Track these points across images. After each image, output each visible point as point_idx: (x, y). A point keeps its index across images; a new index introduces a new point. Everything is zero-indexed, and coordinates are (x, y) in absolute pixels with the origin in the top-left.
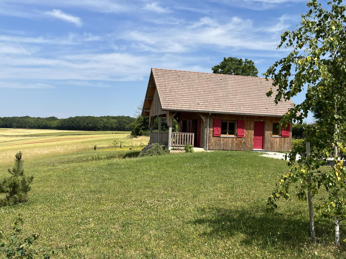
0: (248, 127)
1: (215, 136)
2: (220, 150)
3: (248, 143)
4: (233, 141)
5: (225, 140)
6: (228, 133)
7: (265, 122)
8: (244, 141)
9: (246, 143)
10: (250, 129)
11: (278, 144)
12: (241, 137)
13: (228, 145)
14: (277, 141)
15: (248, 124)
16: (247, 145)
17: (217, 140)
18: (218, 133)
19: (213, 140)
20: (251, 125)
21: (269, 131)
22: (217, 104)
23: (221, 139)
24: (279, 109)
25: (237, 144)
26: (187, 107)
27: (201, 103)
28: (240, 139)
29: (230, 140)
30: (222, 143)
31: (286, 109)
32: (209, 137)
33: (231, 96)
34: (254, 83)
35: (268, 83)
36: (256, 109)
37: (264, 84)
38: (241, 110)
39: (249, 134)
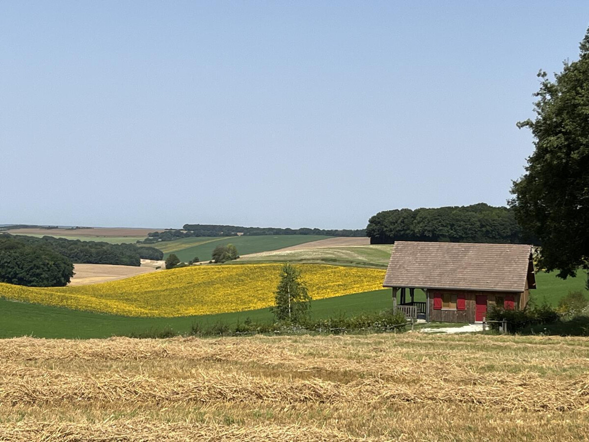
1: (436, 309)
4: (454, 314)
5: (446, 312)
8: (465, 314)
12: (462, 310)
13: (449, 318)
15: (469, 297)
16: (469, 317)
17: (438, 312)
18: (439, 307)
20: (472, 299)
22: (438, 280)
23: (442, 312)
24: (502, 282)
25: (458, 317)
26: (407, 283)
27: (423, 279)
28: (461, 312)
29: (451, 313)
30: (443, 315)
31: (509, 283)
32: (431, 310)
33: (459, 270)
34: (498, 253)
35: (517, 251)
36: (475, 283)
37: (509, 253)
38: (458, 285)
39: (470, 308)
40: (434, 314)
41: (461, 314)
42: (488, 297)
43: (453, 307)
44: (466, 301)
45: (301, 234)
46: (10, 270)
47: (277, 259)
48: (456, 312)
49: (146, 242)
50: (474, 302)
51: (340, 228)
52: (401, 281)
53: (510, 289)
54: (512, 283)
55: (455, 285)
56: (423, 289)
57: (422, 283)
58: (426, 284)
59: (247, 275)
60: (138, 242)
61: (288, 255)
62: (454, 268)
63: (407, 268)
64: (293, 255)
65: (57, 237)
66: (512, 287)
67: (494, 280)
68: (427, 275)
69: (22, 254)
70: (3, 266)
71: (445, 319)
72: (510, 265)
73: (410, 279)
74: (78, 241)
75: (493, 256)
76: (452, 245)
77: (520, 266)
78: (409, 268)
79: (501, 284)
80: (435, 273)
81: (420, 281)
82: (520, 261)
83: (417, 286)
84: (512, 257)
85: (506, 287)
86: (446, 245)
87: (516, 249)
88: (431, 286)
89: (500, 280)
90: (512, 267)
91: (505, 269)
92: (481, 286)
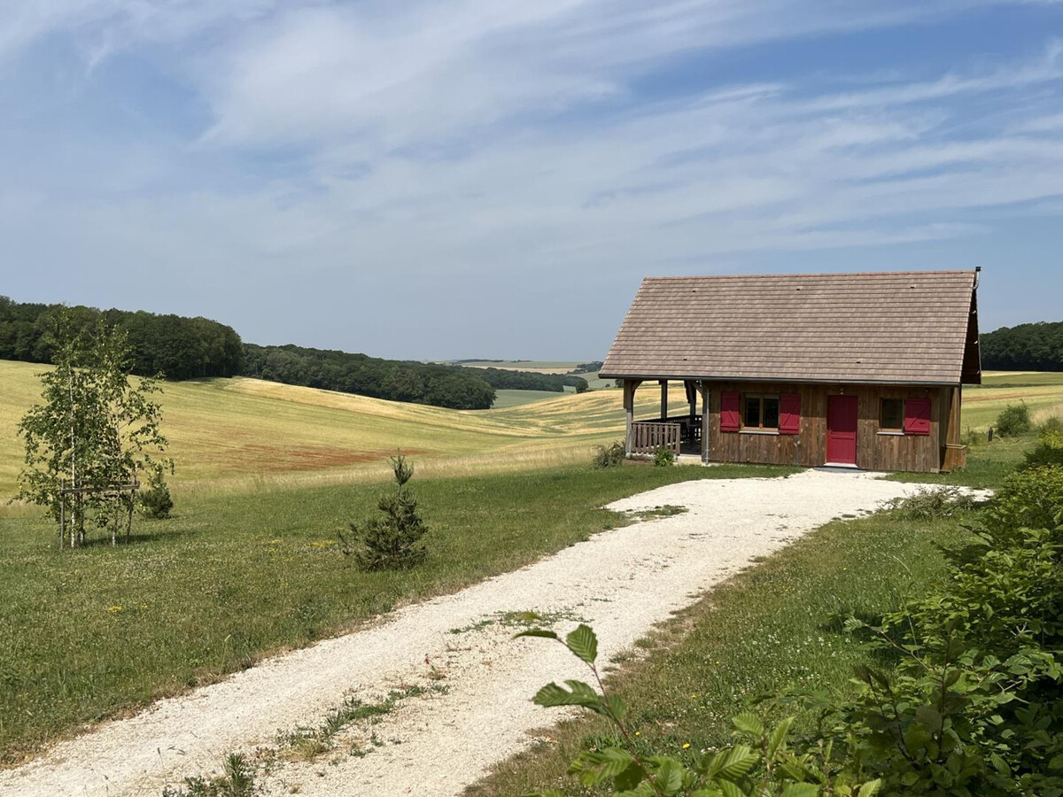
0: (810, 409)
1: (726, 432)
2: (739, 462)
3: (811, 448)
4: (770, 443)
5: (752, 439)
6: (761, 425)
7: (857, 397)
8: (799, 443)
9: (806, 449)
10: (814, 414)
11: (896, 452)
12: (792, 433)
13: (759, 453)
14: (893, 445)
15: (810, 402)
16: (808, 452)
17: (732, 439)
18: (732, 424)
19: (723, 439)
20: (819, 404)
21: (868, 418)
22: (731, 358)
23: (742, 438)
24: (897, 361)
25: (780, 449)
27: (694, 358)
28: (789, 439)
29: (764, 439)
30: (744, 446)
31: (918, 361)
32: (713, 434)
33: (786, 334)
34: (888, 291)
35: (939, 285)
36: (826, 365)
37: (917, 290)
38: (780, 370)
39: (813, 427)
40: (721, 442)
41: (790, 443)
42: (861, 400)
43: (767, 426)
44: (802, 410)
48: (775, 437)
49: (576, 372)
50: (822, 412)
52: (643, 362)
53: (922, 379)
54: (926, 361)
55: (774, 370)
57: (690, 368)
58: (699, 368)
60: (568, 373)
62: (775, 329)
63: (661, 334)
65: (499, 368)
66: (927, 373)
67: (877, 355)
68: (706, 348)
71: (748, 456)
72: (918, 319)
73: (665, 357)
74: (516, 371)
75: (876, 300)
76: (774, 279)
77: (946, 319)
78: (666, 334)
79: (896, 366)
80: (727, 343)
81: (686, 363)
82: (948, 309)
83: (678, 373)
84: (925, 300)
85: (909, 372)
86: (760, 280)
87: (935, 281)
88: (712, 374)
89: (893, 356)
90: (925, 324)
91: (906, 330)
92: (842, 371)
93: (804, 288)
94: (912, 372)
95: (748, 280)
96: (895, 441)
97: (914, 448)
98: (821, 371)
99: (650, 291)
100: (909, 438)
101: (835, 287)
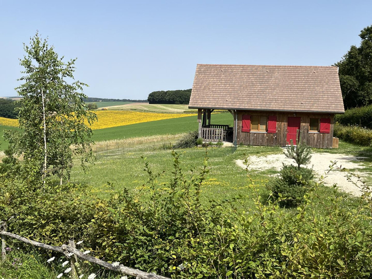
0: (281, 123)
1: (244, 132)
3: (280, 139)
4: (263, 137)
5: (255, 135)
8: (275, 137)
9: (278, 139)
10: (283, 125)
11: (316, 140)
12: (273, 133)
13: (258, 141)
14: (314, 138)
15: (281, 119)
16: (279, 141)
17: (246, 135)
18: (247, 129)
20: (284, 121)
21: (305, 126)
22: (247, 101)
23: (251, 135)
24: (317, 103)
25: (267, 139)
26: (214, 104)
27: (230, 100)
28: (271, 135)
29: (260, 135)
30: (252, 138)
31: (326, 103)
32: (238, 133)
33: (268, 91)
34: (305, 74)
35: (324, 72)
36: (288, 104)
37: (317, 74)
38: (270, 106)
39: (282, 130)
40: (242, 136)
41: (272, 137)
42: (301, 119)
43: (262, 129)
44: (277, 123)
45: (123, 101)
46: (4, 112)
47: (113, 109)
48: (265, 134)
50: (286, 124)
51: (138, 100)
52: (208, 102)
53: (330, 110)
54: (329, 103)
56: (230, 110)
57: (230, 104)
58: (234, 105)
59: (101, 115)
61: (117, 108)
62: (262, 89)
63: (212, 89)
64: (119, 108)
66: (331, 108)
67: (308, 100)
68: (234, 96)
69: (9, 106)
70: (1, 111)
71: (253, 143)
72: (321, 86)
73: (217, 100)
75: (301, 78)
76: (256, 67)
77: (332, 86)
78: (214, 89)
79: (317, 105)
80: (243, 94)
81: (228, 102)
82: (331, 82)
83: (225, 107)
84: (321, 78)
85: (324, 108)
86: (249, 67)
87: (323, 70)
88: (241, 107)
89: (315, 101)
90: (324, 88)
91: (317, 90)
92: (296, 107)
93: (269, 71)
94: (325, 108)
95: (244, 67)
96: (316, 136)
97: (323, 138)
98: (287, 106)
99: (202, 70)
100: (321, 134)
101: (282, 71)
